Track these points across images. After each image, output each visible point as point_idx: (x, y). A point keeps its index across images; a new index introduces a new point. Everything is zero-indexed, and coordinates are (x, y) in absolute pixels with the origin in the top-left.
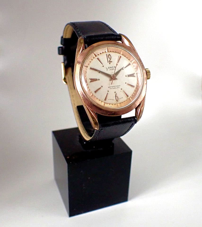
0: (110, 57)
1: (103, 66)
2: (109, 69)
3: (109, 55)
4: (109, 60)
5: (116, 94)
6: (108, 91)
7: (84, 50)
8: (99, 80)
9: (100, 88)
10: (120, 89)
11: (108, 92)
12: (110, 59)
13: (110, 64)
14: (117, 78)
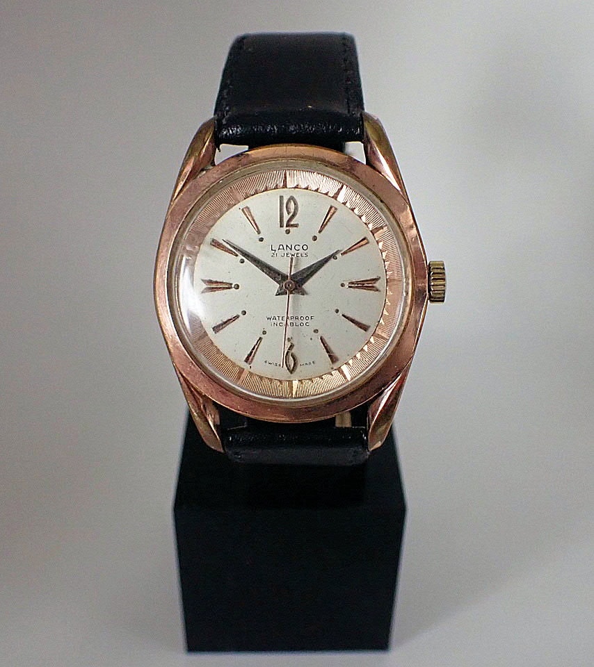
0: (292, 205)
1: (261, 240)
2: (281, 252)
3: (292, 198)
4: (286, 217)
5: (291, 346)
6: (264, 333)
7: (204, 172)
8: (237, 287)
9: (237, 317)
10: (310, 330)
11: (263, 336)
12: (293, 216)
13: (288, 232)
14: (306, 289)
